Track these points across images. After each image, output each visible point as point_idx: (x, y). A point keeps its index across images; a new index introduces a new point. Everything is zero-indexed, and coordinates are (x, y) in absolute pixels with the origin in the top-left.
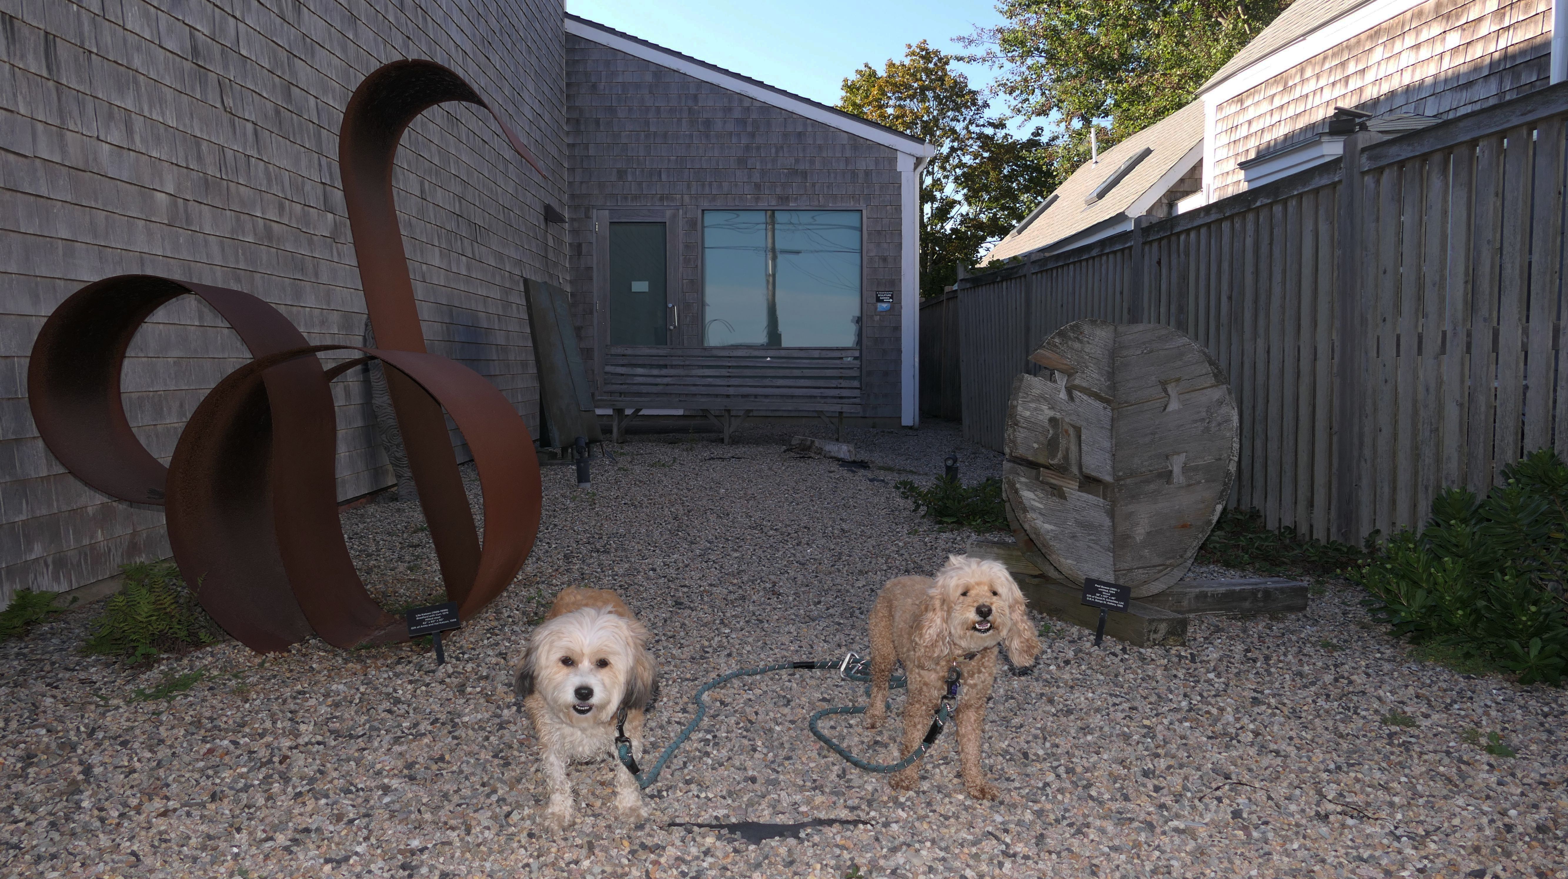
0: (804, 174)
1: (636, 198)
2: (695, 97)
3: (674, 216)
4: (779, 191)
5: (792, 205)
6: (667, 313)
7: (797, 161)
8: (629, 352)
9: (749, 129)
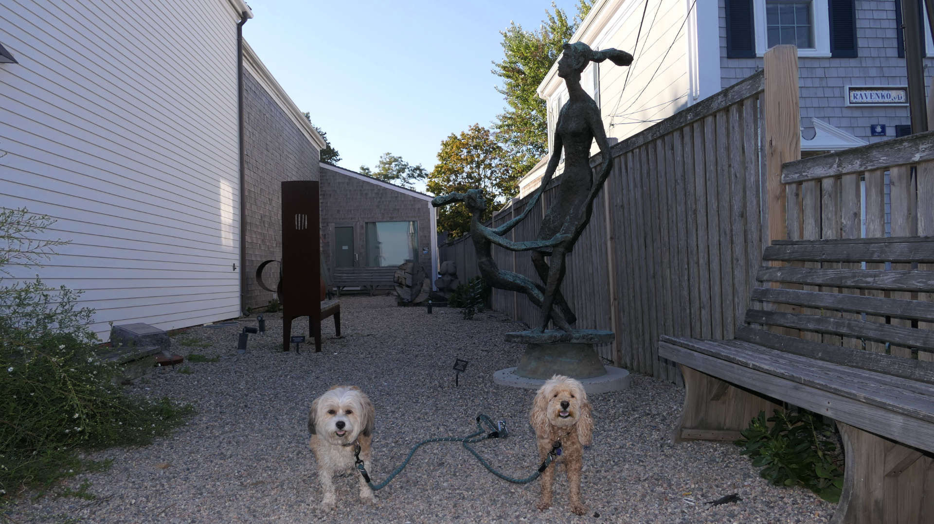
0: (398, 209)
1: (343, 219)
2: (362, 186)
3: (356, 224)
4: (390, 215)
5: (394, 220)
6: (354, 256)
7: (396, 206)
8: (342, 269)
9: (380, 196)
